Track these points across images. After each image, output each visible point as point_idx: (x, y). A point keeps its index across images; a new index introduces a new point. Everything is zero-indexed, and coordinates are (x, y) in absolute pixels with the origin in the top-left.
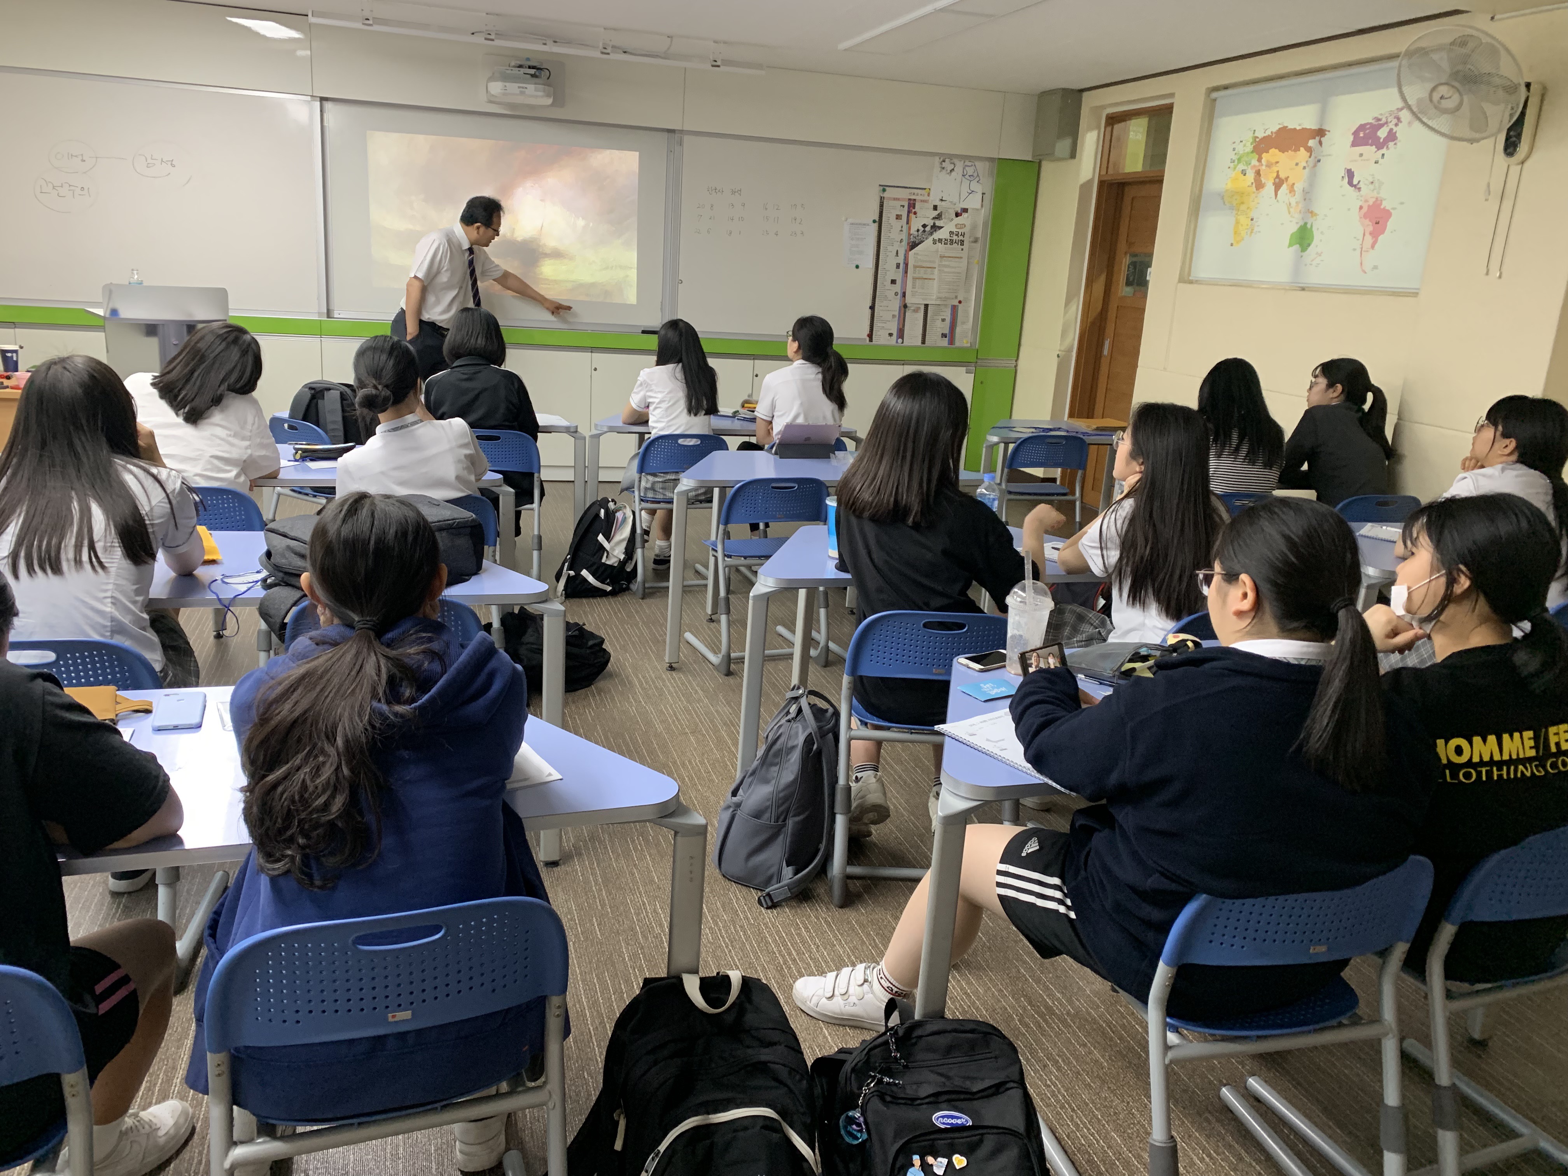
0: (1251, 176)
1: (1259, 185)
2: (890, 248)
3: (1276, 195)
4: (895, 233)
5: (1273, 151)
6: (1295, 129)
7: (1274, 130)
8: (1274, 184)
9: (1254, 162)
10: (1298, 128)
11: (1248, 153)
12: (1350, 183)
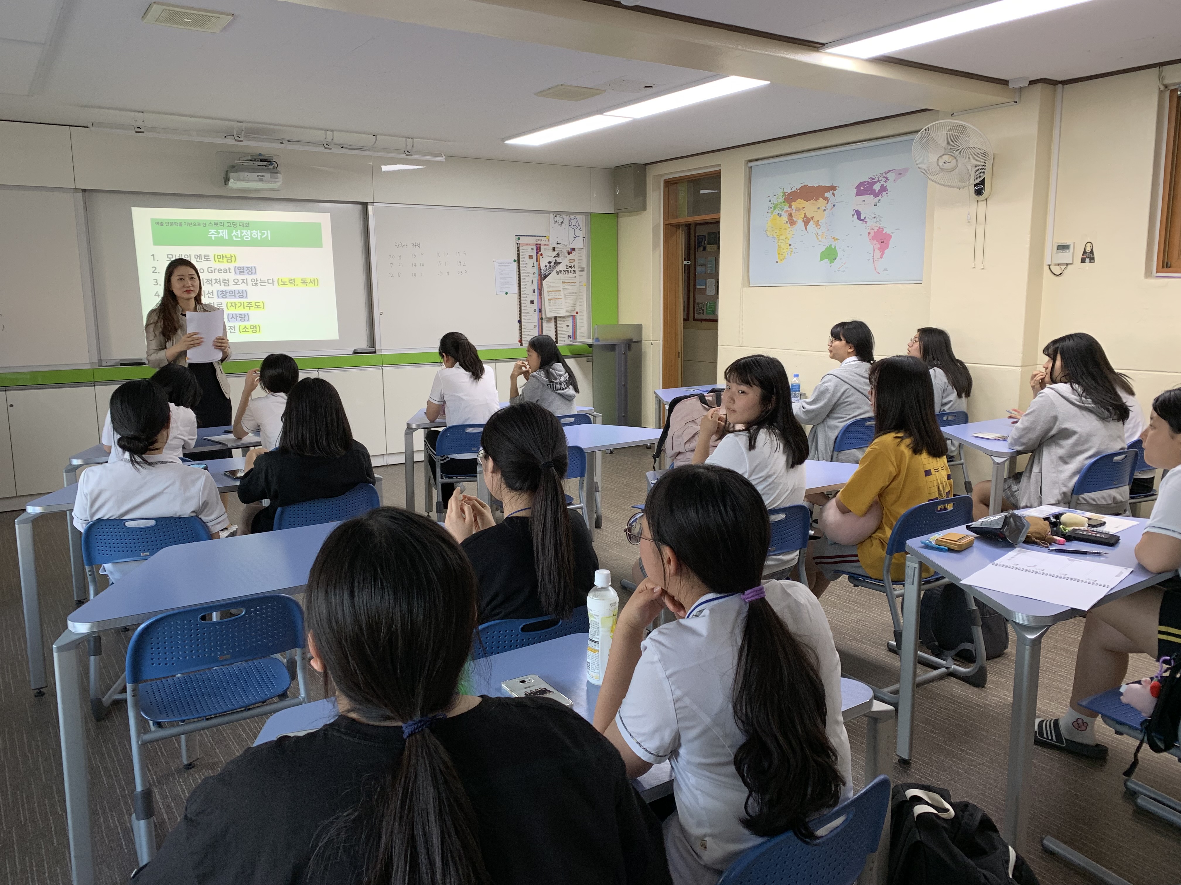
0: (785, 218)
1: (792, 223)
2: (527, 279)
3: (806, 229)
4: (529, 268)
5: (799, 201)
6: (813, 186)
7: (798, 188)
8: (803, 221)
9: (787, 208)
10: (816, 186)
11: (781, 203)
12: (859, 218)
